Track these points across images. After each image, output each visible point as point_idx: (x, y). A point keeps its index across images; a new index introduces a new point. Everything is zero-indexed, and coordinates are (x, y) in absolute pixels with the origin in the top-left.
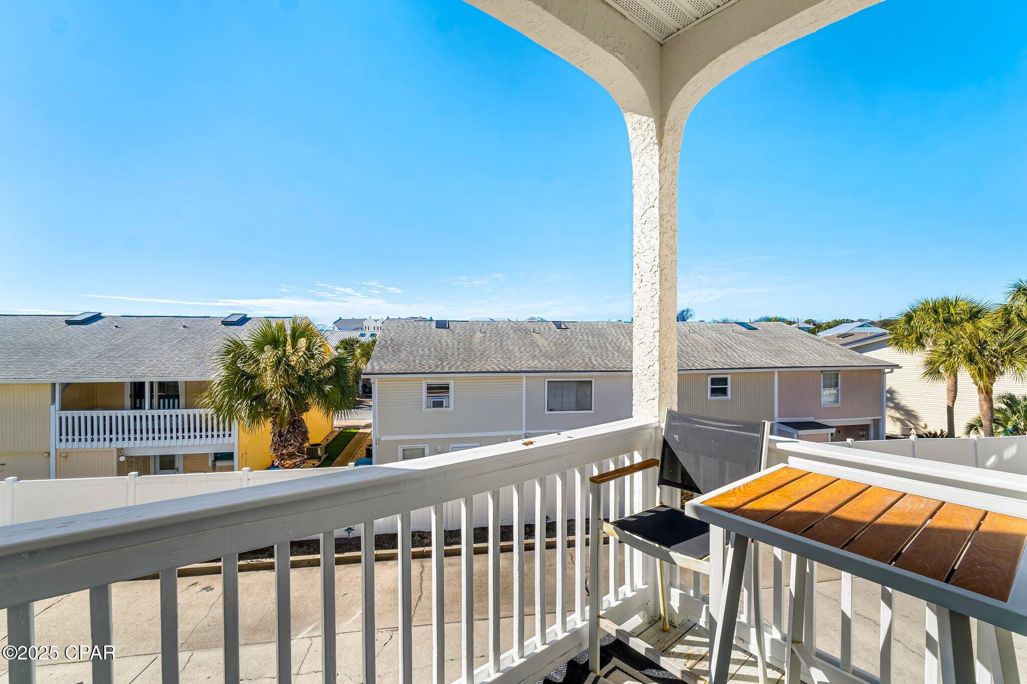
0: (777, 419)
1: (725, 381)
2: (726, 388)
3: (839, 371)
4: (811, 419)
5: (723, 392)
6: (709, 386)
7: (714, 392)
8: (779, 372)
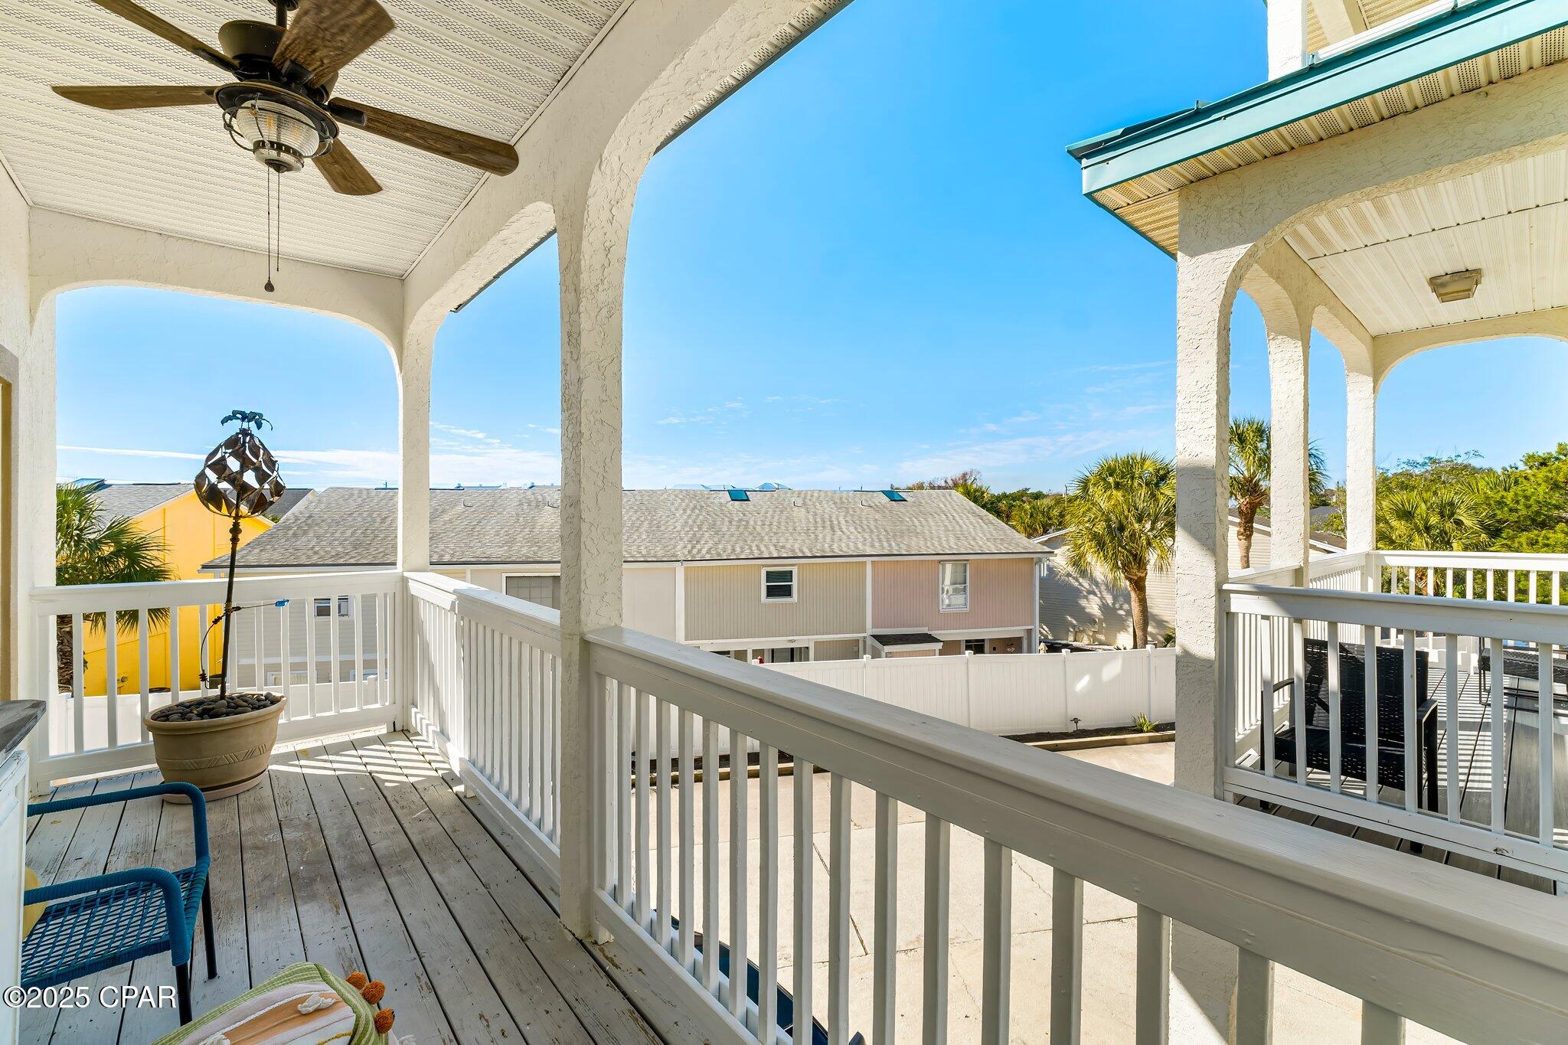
0: (870, 630)
1: (788, 575)
2: (790, 585)
3: (968, 560)
4: (924, 630)
5: (786, 591)
6: (764, 585)
7: (772, 592)
8: (873, 562)
